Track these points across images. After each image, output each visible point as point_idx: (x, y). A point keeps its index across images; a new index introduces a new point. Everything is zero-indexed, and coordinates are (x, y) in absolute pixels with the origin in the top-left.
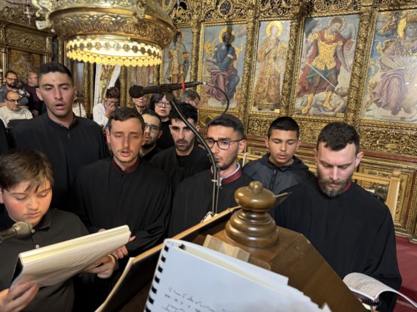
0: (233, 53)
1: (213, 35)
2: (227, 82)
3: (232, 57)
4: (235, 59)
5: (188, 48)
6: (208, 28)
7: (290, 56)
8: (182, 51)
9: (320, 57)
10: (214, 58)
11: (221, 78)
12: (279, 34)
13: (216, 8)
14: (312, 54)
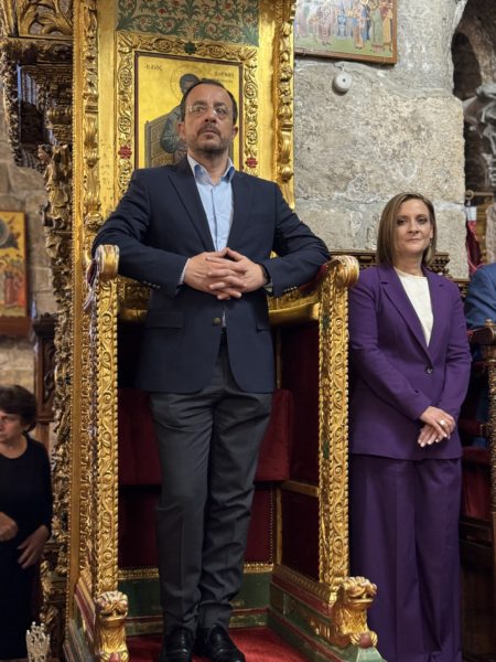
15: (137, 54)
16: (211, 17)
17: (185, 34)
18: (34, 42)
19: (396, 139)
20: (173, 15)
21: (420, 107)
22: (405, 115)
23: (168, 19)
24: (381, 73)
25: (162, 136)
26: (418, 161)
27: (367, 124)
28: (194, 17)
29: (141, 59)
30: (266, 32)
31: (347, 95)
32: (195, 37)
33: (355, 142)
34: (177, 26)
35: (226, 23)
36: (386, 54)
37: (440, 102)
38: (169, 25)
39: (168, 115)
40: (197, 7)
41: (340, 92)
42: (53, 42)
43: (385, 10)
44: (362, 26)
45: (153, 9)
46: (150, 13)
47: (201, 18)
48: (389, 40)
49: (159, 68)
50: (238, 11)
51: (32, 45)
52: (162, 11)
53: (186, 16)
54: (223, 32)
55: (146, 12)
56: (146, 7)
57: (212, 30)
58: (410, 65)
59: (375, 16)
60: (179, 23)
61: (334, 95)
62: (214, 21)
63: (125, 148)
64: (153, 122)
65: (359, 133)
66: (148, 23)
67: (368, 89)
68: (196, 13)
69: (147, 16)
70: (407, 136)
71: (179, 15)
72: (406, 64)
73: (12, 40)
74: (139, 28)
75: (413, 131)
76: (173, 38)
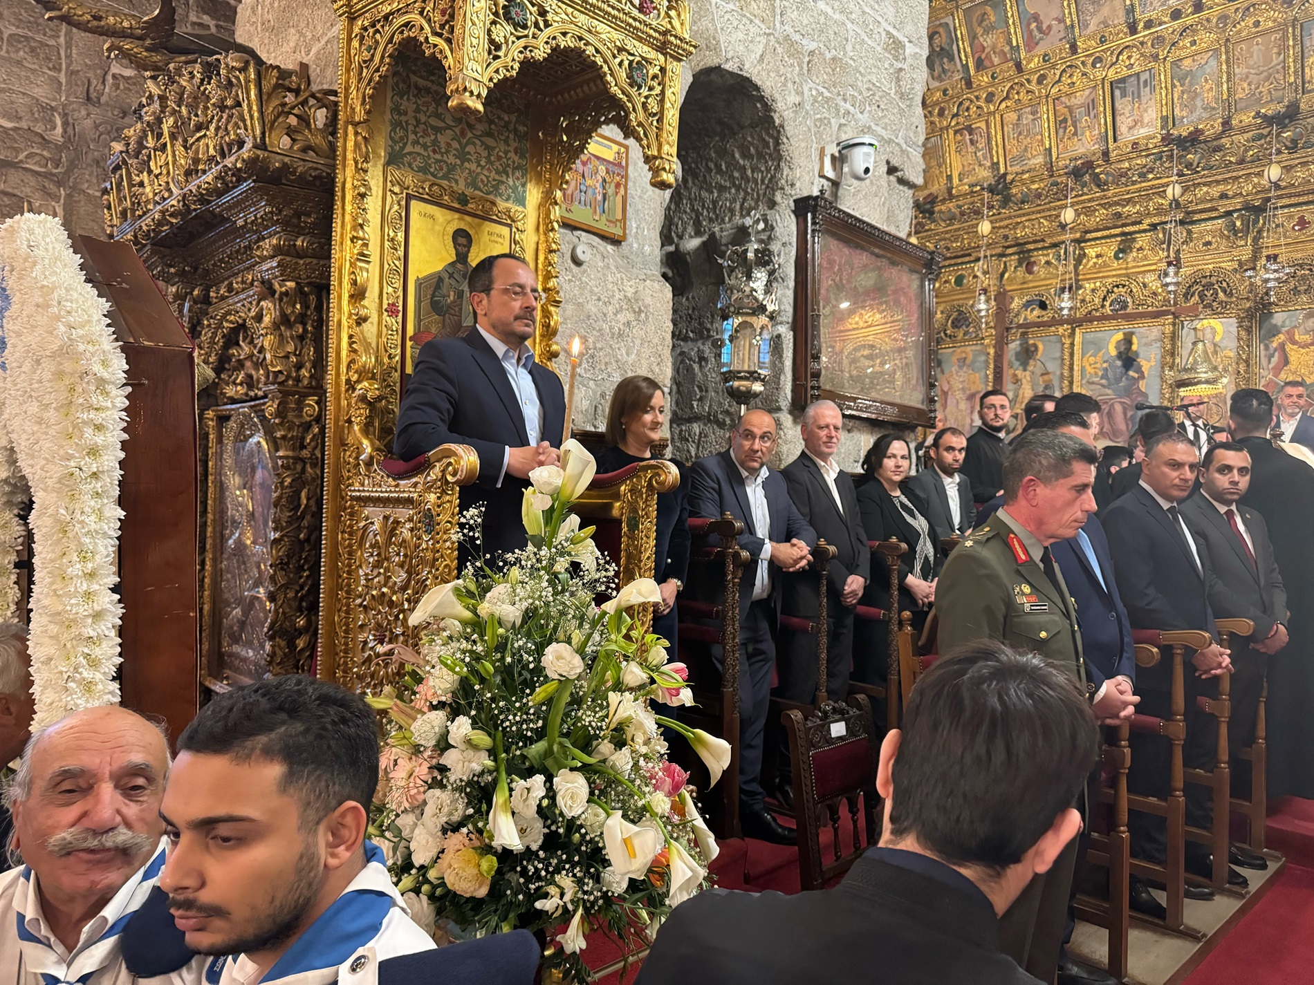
0: (1139, 370)
1: (1098, 346)
2: (1129, 414)
3: (1136, 375)
4: (1142, 377)
5: (1052, 367)
6: (1088, 336)
7: (1242, 368)
8: (1039, 371)
9: (1292, 367)
10: (1102, 378)
11: (1118, 408)
12: (1217, 338)
13: (1103, 306)
14: (1278, 363)
15: (409, 198)
16: (483, 167)
17: (457, 182)
18: (287, 160)
19: (622, 318)
20: (445, 158)
21: (641, 288)
22: (629, 295)
23: (440, 161)
24: (610, 248)
25: (433, 296)
26: (638, 342)
27: (599, 299)
28: (466, 164)
29: (413, 203)
30: (533, 194)
31: (584, 267)
32: (467, 185)
33: (589, 317)
34: (449, 171)
35: (497, 177)
36: (616, 231)
37: (655, 284)
38: (441, 169)
39: (439, 272)
40: (469, 153)
41: (577, 262)
42: (311, 165)
43: (618, 185)
44: (600, 198)
45: (425, 147)
46: (422, 152)
47: (473, 166)
48: (619, 216)
49: (432, 217)
50: (508, 165)
51: (285, 164)
52: (434, 151)
53: (458, 162)
54: (493, 186)
55: (418, 149)
56: (418, 143)
57: (482, 181)
58: (635, 245)
59: (611, 190)
60: (452, 168)
61: (572, 266)
62: (486, 173)
63: (393, 304)
64: (424, 278)
65: (592, 308)
66: (418, 162)
67: (600, 264)
68: (469, 160)
69: (419, 154)
70: (630, 316)
71: (451, 159)
72: (632, 243)
73: (259, 152)
74: (410, 165)
75: (635, 312)
76: (445, 183)
